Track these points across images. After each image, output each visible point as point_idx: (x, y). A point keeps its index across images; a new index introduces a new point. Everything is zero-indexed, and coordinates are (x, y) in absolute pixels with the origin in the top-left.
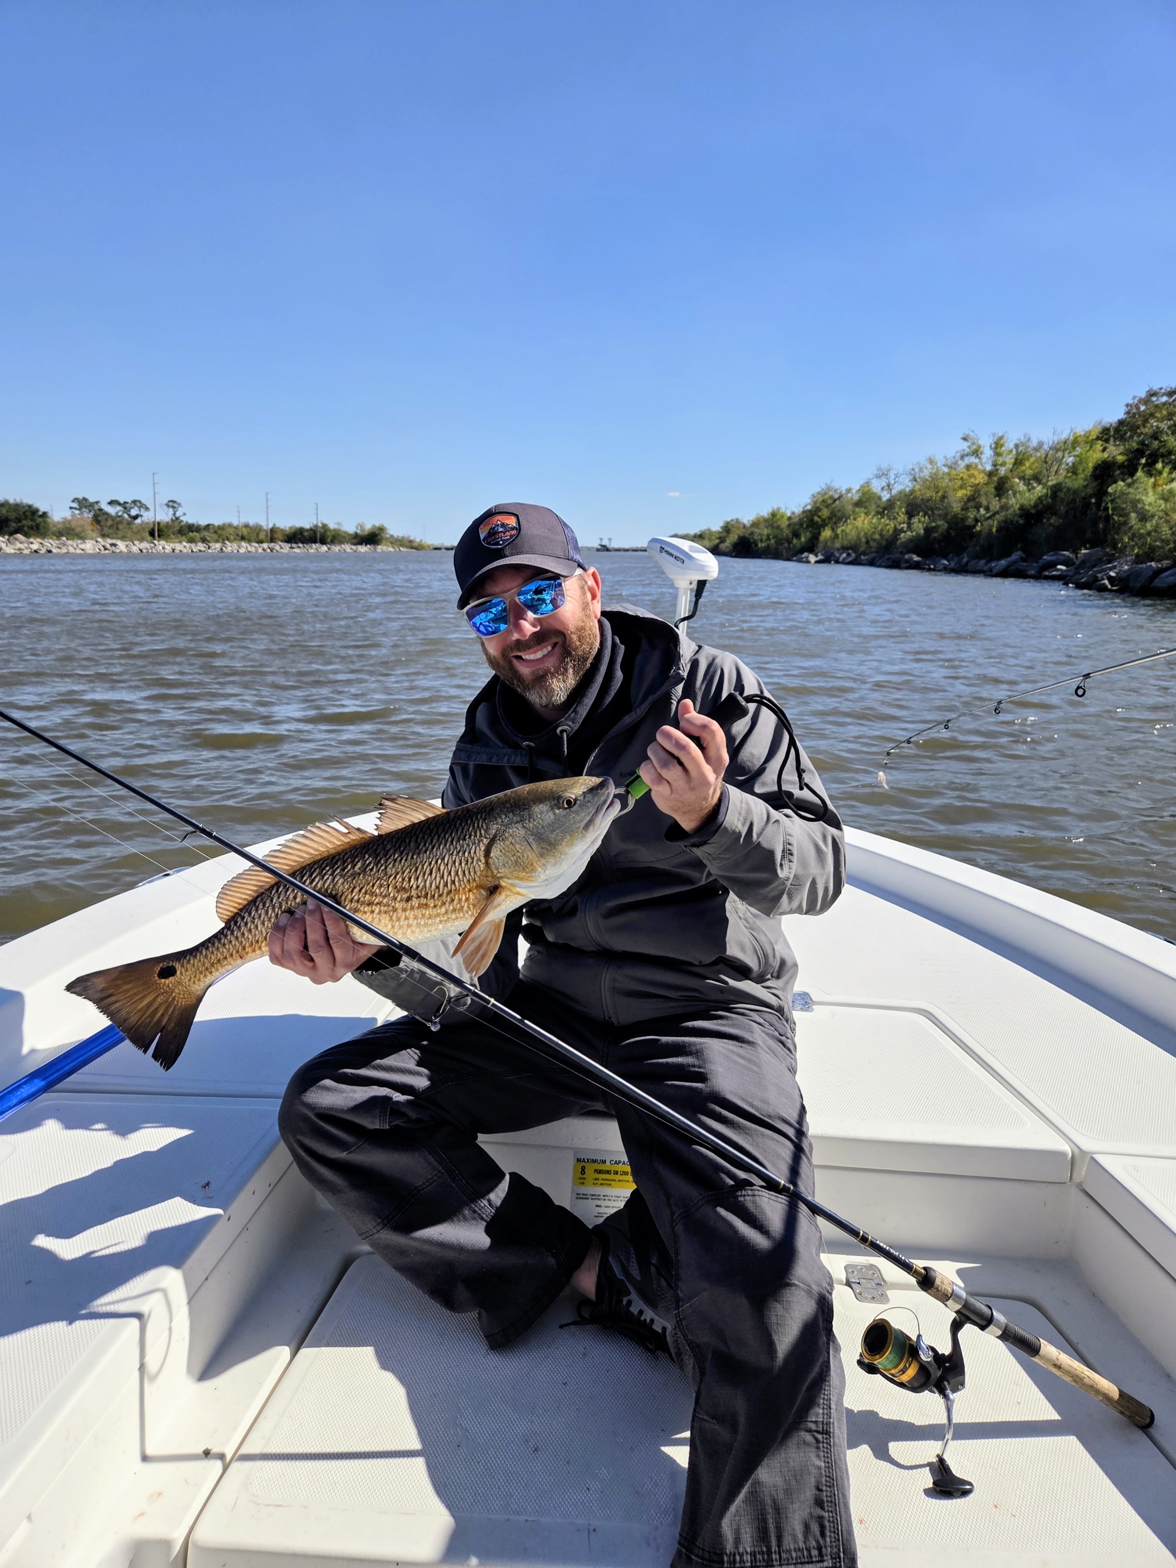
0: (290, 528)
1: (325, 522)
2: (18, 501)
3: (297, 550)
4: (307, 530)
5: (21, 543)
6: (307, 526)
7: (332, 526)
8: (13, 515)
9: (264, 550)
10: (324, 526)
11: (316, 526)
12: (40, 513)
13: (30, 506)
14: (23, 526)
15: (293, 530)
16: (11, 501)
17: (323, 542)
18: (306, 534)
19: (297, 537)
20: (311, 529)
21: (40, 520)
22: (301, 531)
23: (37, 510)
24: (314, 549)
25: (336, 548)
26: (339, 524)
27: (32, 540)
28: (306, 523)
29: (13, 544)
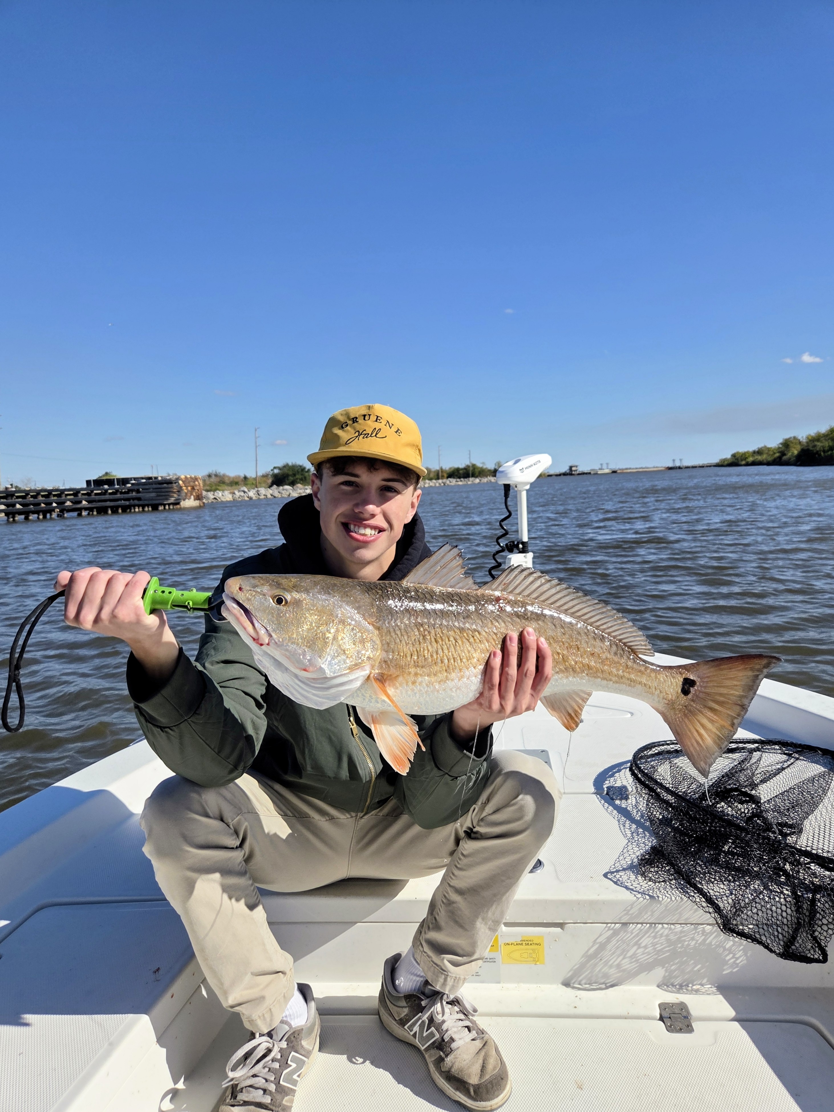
0: (450, 468)
1: (474, 462)
2: (294, 463)
3: (460, 483)
4: (462, 469)
5: (301, 489)
6: (462, 466)
7: (479, 465)
8: (291, 473)
9: (440, 484)
10: (474, 466)
11: (468, 466)
12: (306, 470)
13: (301, 466)
14: (297, 479)
15: (452, 470)
16: (290, 464)
17: (474, 475)
18: (461, 472)
19: (455, 474)
20: (465, 469)
21: (307, 474)
22: (458, 470)
23: (305, 468)
24: (471, 481)
25: (485, 480)
26: (483, 463)
27: (306, 487)
28: (461, 464)
29: (296, 490)
